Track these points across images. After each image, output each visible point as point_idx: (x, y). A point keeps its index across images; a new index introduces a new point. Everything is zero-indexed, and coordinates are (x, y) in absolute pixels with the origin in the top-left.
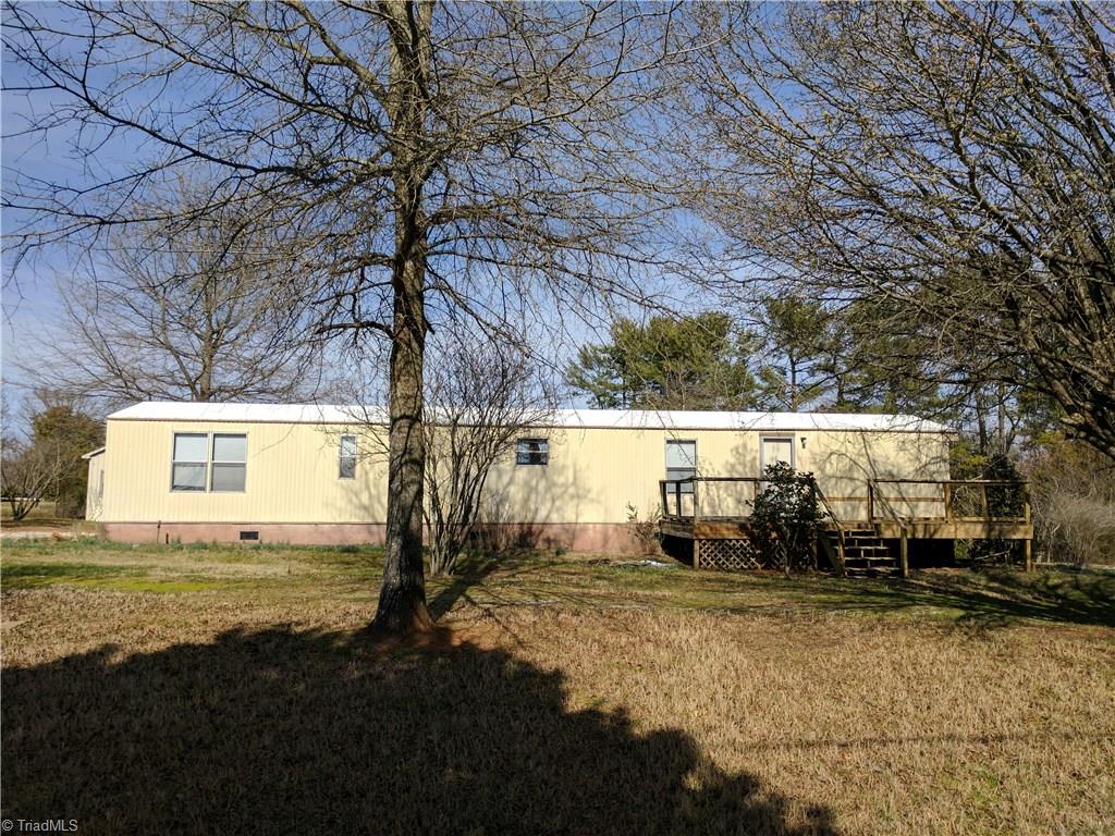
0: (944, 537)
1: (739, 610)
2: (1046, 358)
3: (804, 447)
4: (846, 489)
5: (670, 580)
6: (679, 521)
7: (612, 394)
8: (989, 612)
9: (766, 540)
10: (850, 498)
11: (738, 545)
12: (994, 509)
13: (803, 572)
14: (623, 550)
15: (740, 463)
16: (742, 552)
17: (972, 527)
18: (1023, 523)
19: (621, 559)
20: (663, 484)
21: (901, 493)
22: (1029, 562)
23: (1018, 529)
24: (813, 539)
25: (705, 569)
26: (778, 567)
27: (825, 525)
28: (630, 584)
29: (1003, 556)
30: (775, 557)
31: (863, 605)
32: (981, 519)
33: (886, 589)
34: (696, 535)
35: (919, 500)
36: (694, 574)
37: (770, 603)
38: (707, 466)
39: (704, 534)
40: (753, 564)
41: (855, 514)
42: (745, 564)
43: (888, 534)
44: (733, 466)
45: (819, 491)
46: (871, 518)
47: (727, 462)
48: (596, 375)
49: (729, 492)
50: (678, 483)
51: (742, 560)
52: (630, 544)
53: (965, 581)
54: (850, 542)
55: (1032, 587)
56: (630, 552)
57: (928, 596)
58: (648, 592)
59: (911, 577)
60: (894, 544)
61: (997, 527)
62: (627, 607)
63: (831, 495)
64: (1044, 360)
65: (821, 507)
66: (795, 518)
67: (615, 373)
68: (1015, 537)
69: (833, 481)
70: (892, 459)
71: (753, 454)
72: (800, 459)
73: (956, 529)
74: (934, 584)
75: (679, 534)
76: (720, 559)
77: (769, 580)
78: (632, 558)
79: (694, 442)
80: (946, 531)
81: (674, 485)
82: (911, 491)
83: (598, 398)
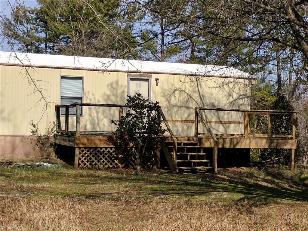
0: (243, 147)
1: (93, 197)
2: (299, 25)
3: (157, 84)
4: (184, 114)
5: (55, 175)
6: (67, 134)
7: (37, 44)
8: (260, 195)
9: (126, 148)
10: (186, 121)
11: (106, 152)
12: (275, 129)
13: (149, 169)
14: (27, 155)
15: (113, 95)
16: (109, 157)
17: (260, 140)
18: (291, 138)
19: (24, 161)
20: (58, 108)
21: (219, 118)
22: (293, 163)
23: (287, 142)
24: (158, 148)
25: (83, 168)
26: (134, 167)
27: (165, 138)
28: (22, 179)
29: (279, 160)
30: (132, 160)
31: (180, 192)
32: (266, 136)
33: (200, 181)
34: (77, 144)
35: (230, 123)
36: (73, 172)
37: (117, 191)
38: (91, 96)
39: (83, 144)
40: (116, 164)
41: (189, 132)
42: (111, 164)
43: (207, 145)
44: (108, 97)
45: (163, 114)
46: (197, 133)
47: (104, 94)
48: (25, 29)
49: (105, 115)
50: (67, 107)
51: (108, 162)
52: (32, 151)
53: (251, 175)
54: (180, 150)
55: (291, 180)
56: (32, 157)
57: (225, 185)
58: (31, 185)
59: (219, 173)
60: (209, 151)
61: (275, 141)
62: (10, 196)
63: (174, 119)
64: (297, 27)
65: (163, 126)
66: (145, 133)
67: (39, 29)
68: (285, 148)
69: (175, 109)
70: (214, 95)
71: (123, 89)
72: (154, 93)
73: (250, 142)
74: (231, 177)
75: (66, 144)
76: (93, 161)
77: (124, 176)
78: (32, 161)
79: (81, 79)
80: (244, 143)
81: (65, 108)
82: (225, 117)
83: (27, 46)
